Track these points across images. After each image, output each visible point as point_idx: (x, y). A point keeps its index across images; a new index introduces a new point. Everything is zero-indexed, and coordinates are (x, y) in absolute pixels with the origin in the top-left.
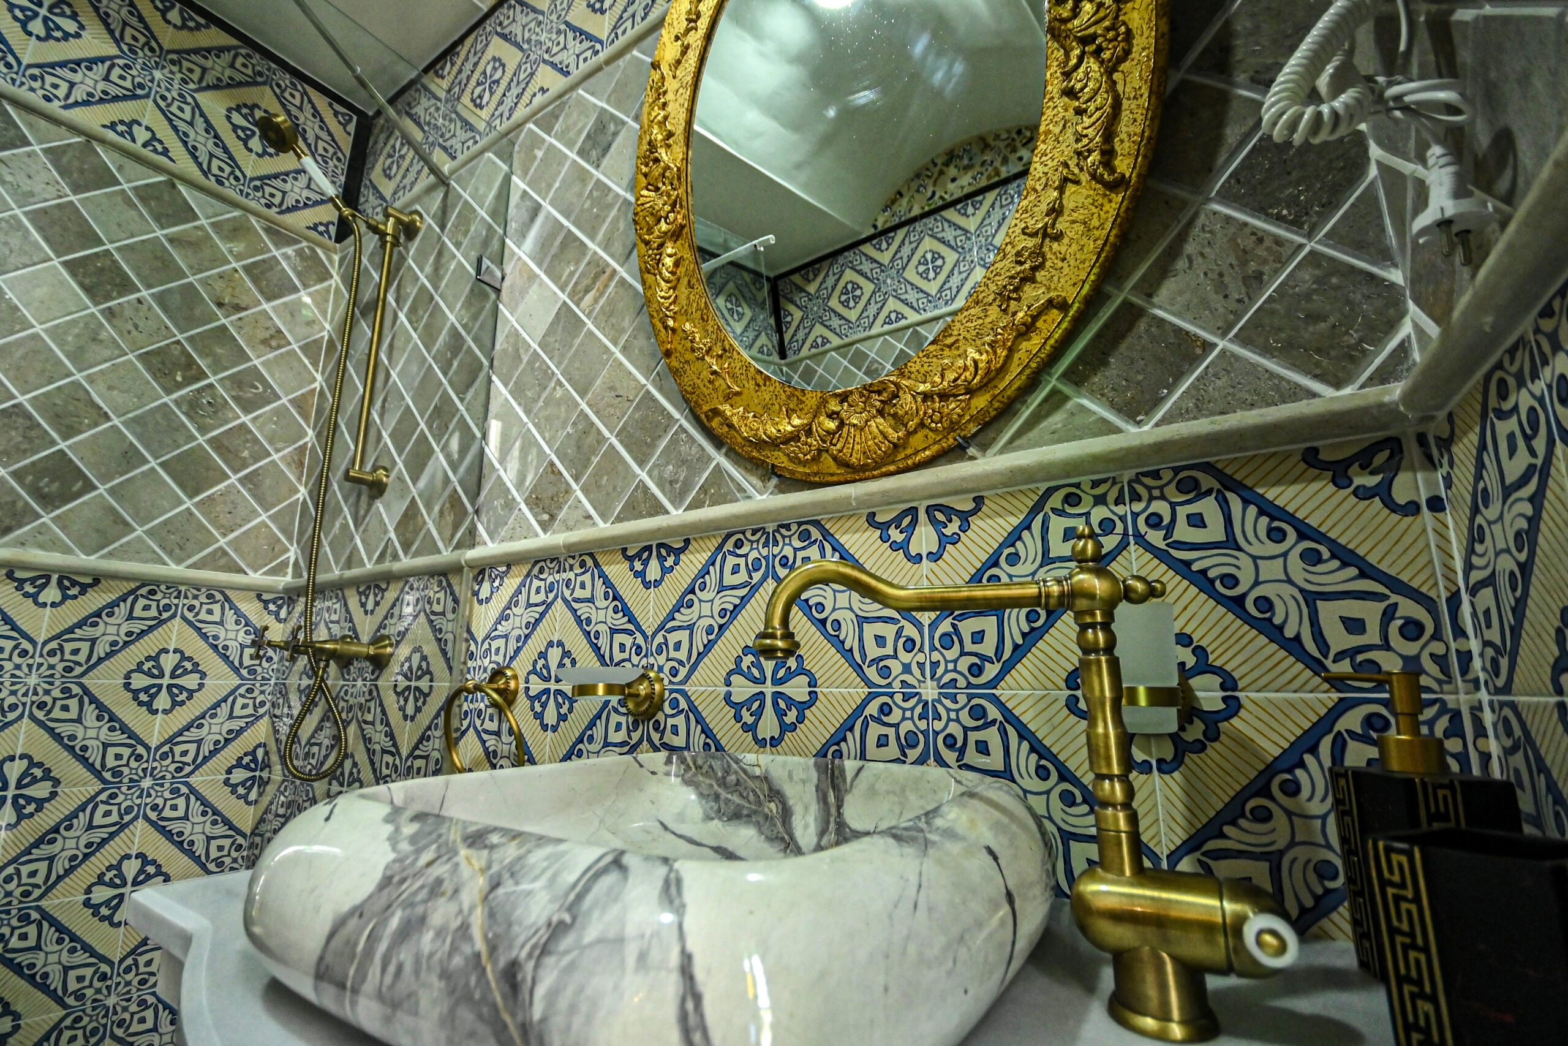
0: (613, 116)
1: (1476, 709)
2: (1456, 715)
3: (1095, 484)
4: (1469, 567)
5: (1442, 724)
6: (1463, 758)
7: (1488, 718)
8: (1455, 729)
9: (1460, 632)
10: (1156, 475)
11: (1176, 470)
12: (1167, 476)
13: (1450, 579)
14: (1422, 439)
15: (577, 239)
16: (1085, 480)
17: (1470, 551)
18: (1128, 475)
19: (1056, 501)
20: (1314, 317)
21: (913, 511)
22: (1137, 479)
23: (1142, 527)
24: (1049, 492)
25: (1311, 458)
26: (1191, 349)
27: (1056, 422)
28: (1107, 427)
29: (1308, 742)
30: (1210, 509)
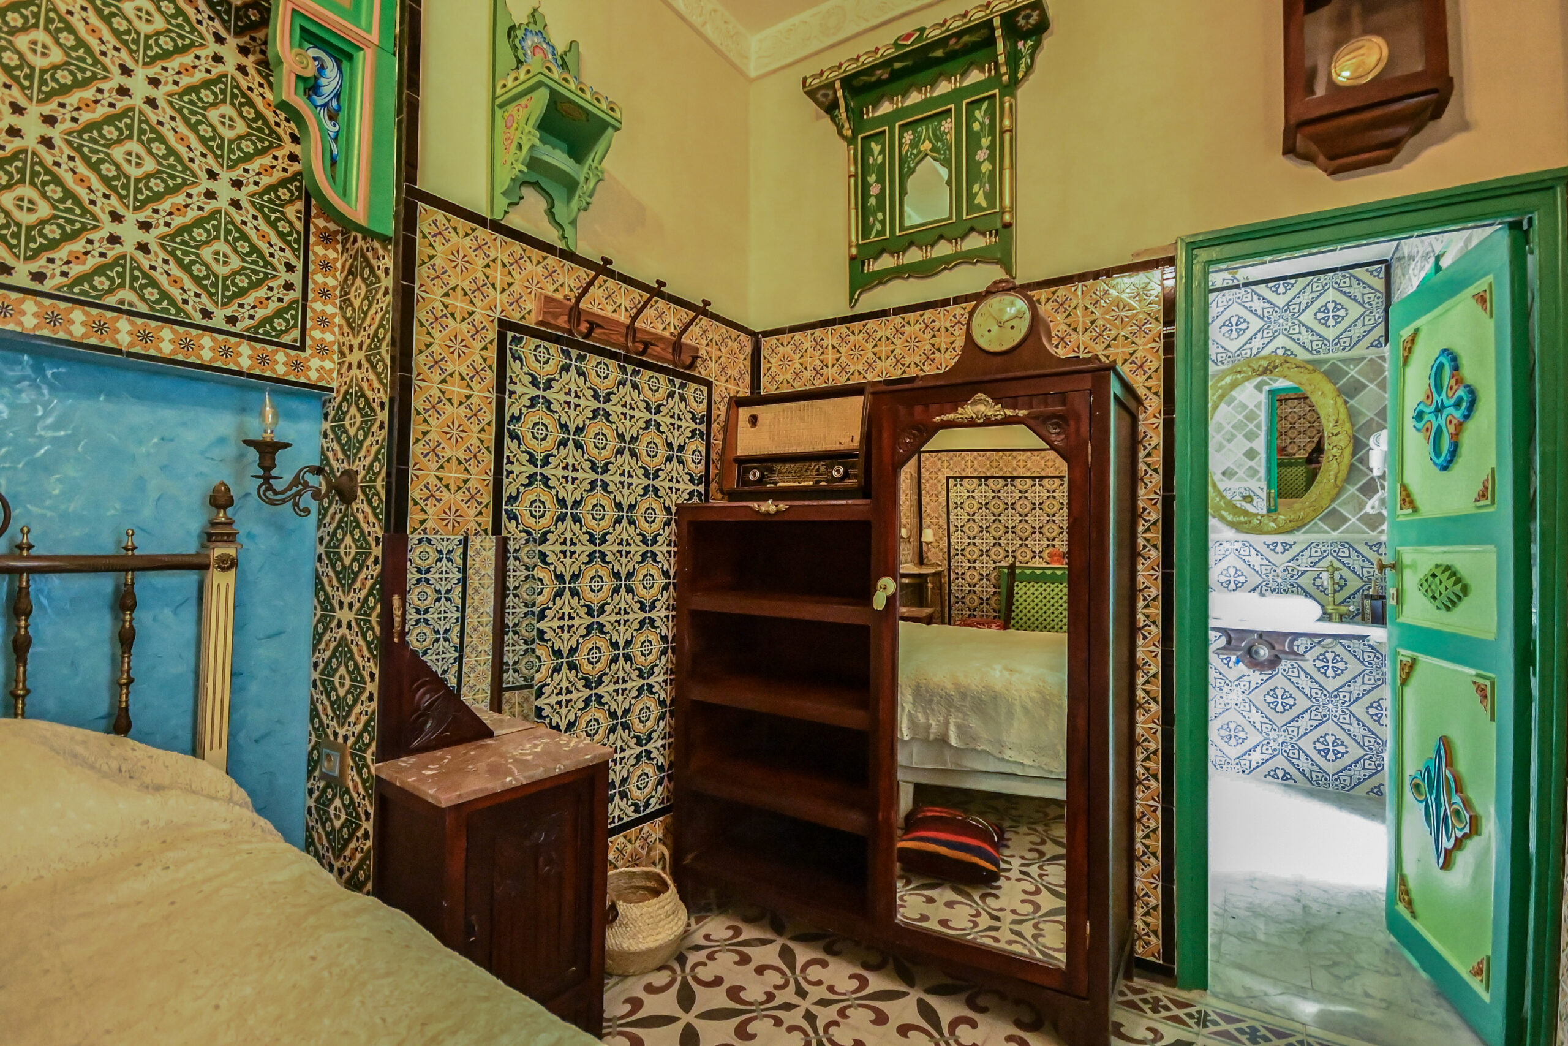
3: (1323, 543)
10: (1336, 543)
11: (1341, 542)
12: (1338, 543)
16: (1321, 542)
18: (1330, 542)
19: (1313, 545)
21: (1277, 543)
22: (1332, 543)
23: (1332, 552)
24: (1312, 543)
25: (1366, 544)
26: (1346, 520)
27: (1316, 529)
28: (1327, 532)
29: (1358, 591)
30: (1346, 550)
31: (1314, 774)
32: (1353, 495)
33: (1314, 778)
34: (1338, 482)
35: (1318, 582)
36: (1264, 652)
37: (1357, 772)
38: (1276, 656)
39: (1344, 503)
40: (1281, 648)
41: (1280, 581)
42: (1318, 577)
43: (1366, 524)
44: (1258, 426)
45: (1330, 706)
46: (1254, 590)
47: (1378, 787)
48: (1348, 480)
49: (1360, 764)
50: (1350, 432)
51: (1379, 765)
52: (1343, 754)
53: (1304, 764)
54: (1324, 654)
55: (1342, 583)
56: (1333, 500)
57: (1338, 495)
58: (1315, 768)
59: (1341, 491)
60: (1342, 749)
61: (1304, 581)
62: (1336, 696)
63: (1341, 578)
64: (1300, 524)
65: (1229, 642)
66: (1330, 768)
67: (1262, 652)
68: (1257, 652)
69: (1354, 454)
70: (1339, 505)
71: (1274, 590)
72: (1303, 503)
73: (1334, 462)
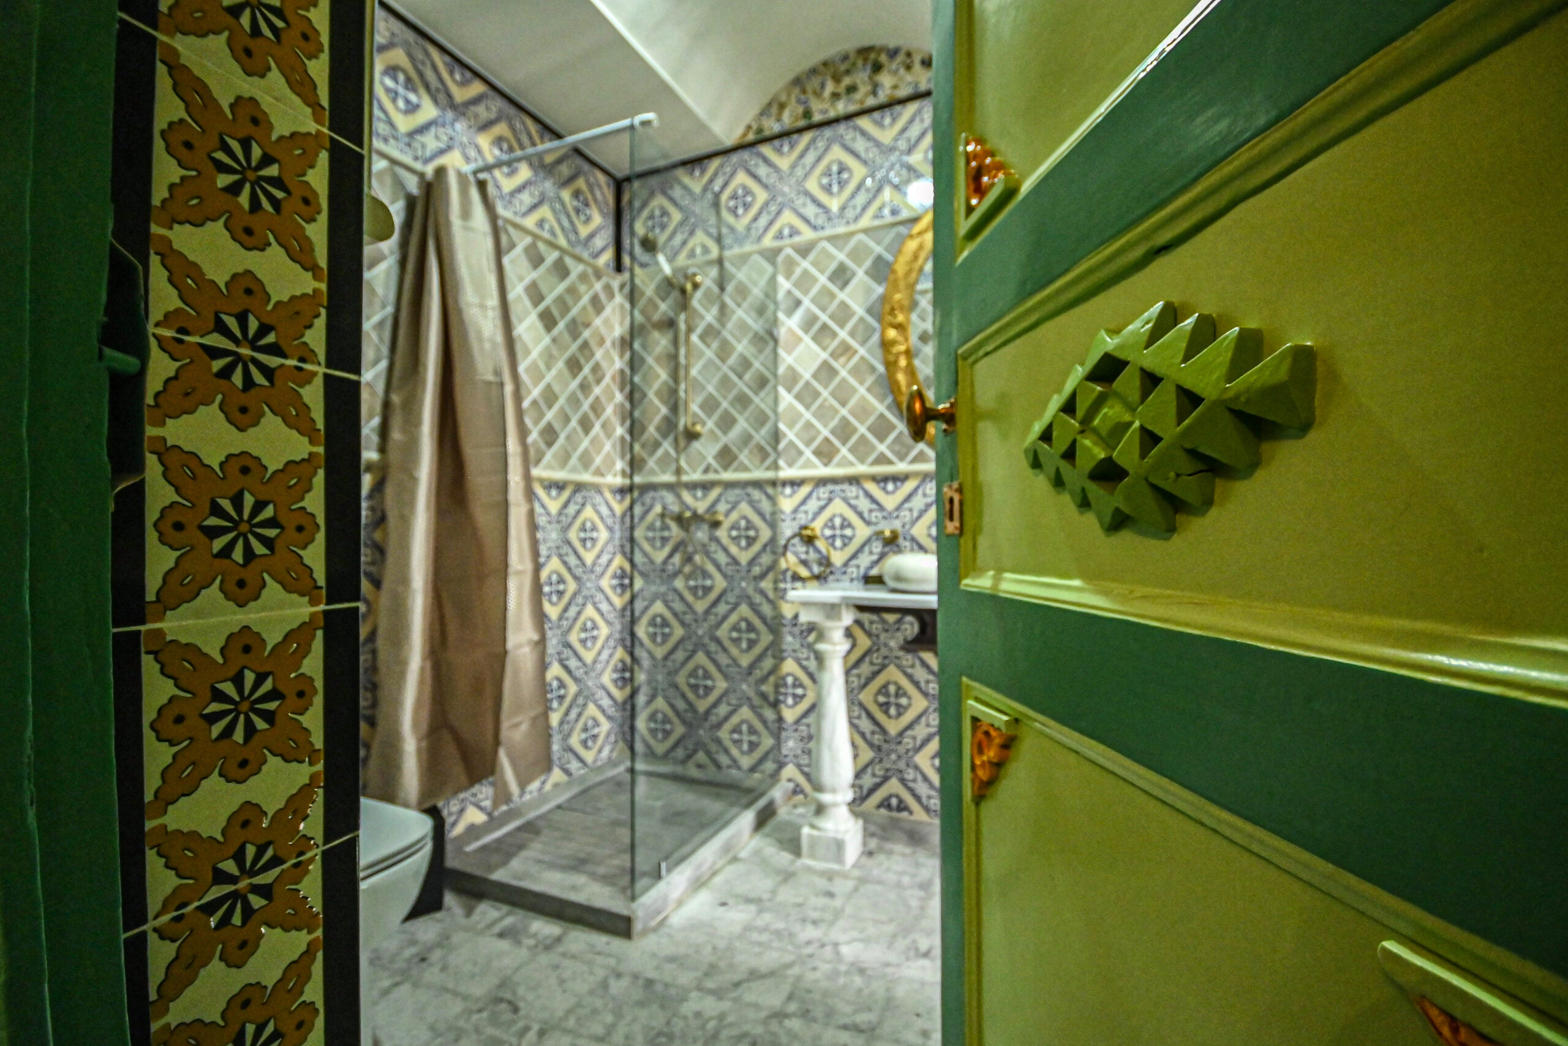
15: (830, 327)
65: (922, 630)
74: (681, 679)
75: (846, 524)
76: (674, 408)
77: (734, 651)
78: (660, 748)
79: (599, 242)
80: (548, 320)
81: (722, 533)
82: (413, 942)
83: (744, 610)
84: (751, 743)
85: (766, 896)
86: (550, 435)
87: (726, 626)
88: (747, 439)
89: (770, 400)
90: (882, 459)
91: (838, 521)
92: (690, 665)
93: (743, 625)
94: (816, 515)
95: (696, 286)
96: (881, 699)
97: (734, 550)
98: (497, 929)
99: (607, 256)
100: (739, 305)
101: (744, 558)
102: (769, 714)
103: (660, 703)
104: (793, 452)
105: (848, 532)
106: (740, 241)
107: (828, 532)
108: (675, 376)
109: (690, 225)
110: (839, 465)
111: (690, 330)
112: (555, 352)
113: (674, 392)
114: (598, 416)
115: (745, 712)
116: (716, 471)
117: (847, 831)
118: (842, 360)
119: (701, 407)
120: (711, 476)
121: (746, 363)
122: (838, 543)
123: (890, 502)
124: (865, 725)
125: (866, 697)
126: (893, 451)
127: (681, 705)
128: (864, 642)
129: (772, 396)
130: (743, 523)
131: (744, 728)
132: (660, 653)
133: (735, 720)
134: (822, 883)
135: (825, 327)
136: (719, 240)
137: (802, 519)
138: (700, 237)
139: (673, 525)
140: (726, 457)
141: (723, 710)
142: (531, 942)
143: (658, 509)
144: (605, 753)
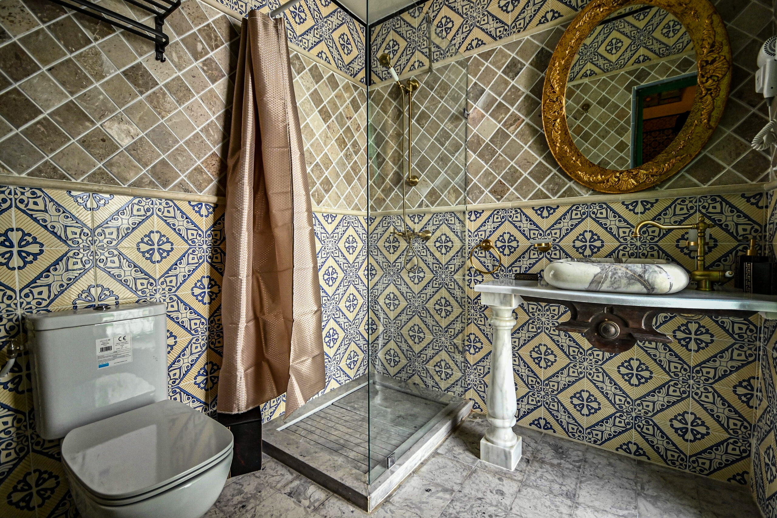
0: (519, 61)
1: (765, 245)
2: (761, 247)
3: (690, 198)
4: (770, 220)
5: (758, 248)
6: (761, 254)
7: (767, 247)
8: (760, 249)
9: (765, 231)
10: (706, 197)
11: (711, 196)
12: (709, 197)
13: (766, 222)
14: (767, 194)
15: (504, 105)
16: (688, 197)
17: (771, 217)
18: (699, 196)
19: (679, 201)
20: (750, 165)
21: (637, 202)
22: (701, 197)
23: (701, 208)
24: (677, 199)
25: (743, 196)
26: (720, 168)
27: (682, 183)
28: (696, 185)
29: (730, 252)
30: (718, 205)
31: (669, 453)
32: (729, 135)
33: (670, 457)
34: (712, 124)
35: (683, 243)
36: (615, 329)
37: (718, 456)
38: (630, 335)
39: (717, 148)
40: (636, 326)
41: (638, 244)
42: (683, 238)
43: (742, 172)
44: (627, 122)
45: (691, 382)
46: (610, 255)
47: (742, 475)
48: (724, 120)
49: (722, 448)
50: (728, 57)
51: (745, 451)
52: (703, 436)
53: (661, 443)
54: (686, 325)
55: (712, 244)
56: (704, 147)
57: (711, 139)
58: (670, 447)
59: (715, 132)
60: (702, 430)
61: (667, 243)
62: (698, 372)
63: (711, 237)
64: (664, 178)
65: (574, 316)
66: (688, 449)
67: (613, 330)
68: (607, 330)
69: (732, 85)
70: (711, 152)
71: (632, 254)
72: (668, 153)
73: (709, 97)
74: (404, 331)
75: (513, 239)
76: (401, 167)
77: (437, 317)
78: (393, 371)
79: (356, 66)
80: (325, 115)
81: (430, 244)
82: (240, 492)
83: (444, 292)
84: (447, 374)
85: (457, 488)
86: (327, 185)
87: (432, 301)
88: (446, 184)
89: (462, 158)
90: (540, 195)
91: (506, 237)
92: (410, 324)
93: (443, 301)
94: (492, 233)
95: (415, 88)
96: (535, 355)
97: (437, 255)
98: (288, 490)
99: (362, 74)
100: (442, 98)
101: (444, 260)
102: (459, 358)
103: (392, 345)
104: (477, 191)
105: (514, 244)
106: (443, 54)
107: (499, 244)
108: (401, 146)
109: (411, 49)
110: (508, 200)
111: (411, 117)
112: (329, 134)
113: (400, 156)
114: (356, 174)
115: (443, 355)
116: (427, 206)
117: (512, 447)
118: (512, 128)
119: (417, 165)
120: (424, 208)
121: (446, 136)
122: (507, 251)
123: (545, 224)
124: (524, 371)
125: (524, 352)
126: (548, 189)
127: (404, 347)
128: (523, 317)
129: (463, 155)
130: (443, 238)
131: (443, 364)
132: (392, 315)
133: (437, 359)
134: (494, 482)
135: (500, 105)
136: (429, 57)
137: (483, 235)
138: (418, 56)
139: (401, 239)
140: (433, 196)
141: (430, 352)
142: (306, 503)
143: (391, 229)
144: (361, 371)
